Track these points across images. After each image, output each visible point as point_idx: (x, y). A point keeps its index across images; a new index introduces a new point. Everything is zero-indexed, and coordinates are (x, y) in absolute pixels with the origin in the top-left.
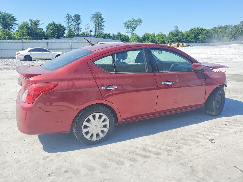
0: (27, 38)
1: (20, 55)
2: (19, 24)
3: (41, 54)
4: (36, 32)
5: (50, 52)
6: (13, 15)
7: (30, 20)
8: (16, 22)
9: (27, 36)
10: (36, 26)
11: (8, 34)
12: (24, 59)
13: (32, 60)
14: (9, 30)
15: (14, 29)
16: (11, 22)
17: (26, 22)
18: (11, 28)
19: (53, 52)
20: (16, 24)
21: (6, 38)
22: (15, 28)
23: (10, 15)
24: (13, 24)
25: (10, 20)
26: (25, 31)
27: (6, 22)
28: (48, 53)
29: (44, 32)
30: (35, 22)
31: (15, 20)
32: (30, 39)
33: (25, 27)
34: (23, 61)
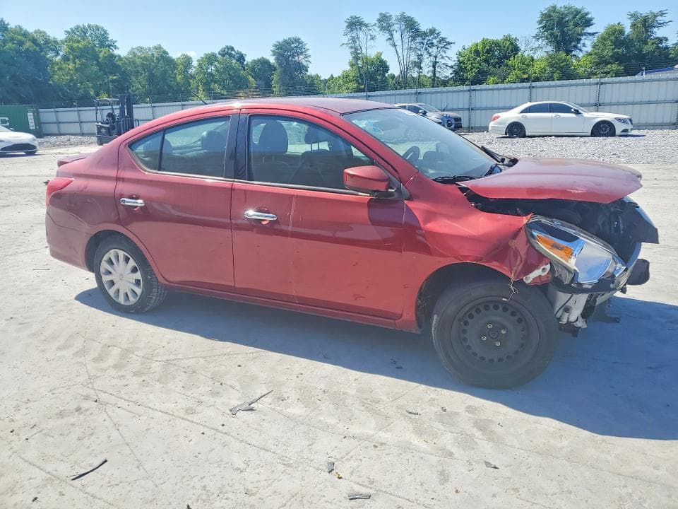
0: (608, 73)
1: (500, 123)
2: (596, 33)
3: (551, 118)
4: (640, 51)
5: (577, 112)
6: (586, 11)
7: (631, 15)
8: (589, 30)
9: (609, 66)
10: (647, 31)
11: (561, 65)
12: (506, 134)
13: (524, 136)
14: (568, 52)
15: (580, 50)
16: (578, 29)
17: (619, 24)
18: (576, 47)
19: (585, 115)
20: (589, 34)
21: (555, 75)
22: (584, 45)
23: (578, 12)
24: (582, 35)
25: (576, 25)
26: (608, 53)
27: (563, 33)
28: (573, 115)
29: (667, 48)
30: (645, 20)
31: (588, 23)
32: (618, 74)
33: (611, 40)
34: (504, 137)
